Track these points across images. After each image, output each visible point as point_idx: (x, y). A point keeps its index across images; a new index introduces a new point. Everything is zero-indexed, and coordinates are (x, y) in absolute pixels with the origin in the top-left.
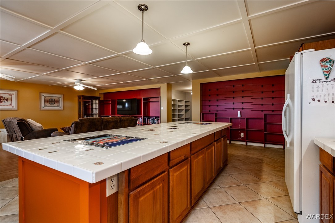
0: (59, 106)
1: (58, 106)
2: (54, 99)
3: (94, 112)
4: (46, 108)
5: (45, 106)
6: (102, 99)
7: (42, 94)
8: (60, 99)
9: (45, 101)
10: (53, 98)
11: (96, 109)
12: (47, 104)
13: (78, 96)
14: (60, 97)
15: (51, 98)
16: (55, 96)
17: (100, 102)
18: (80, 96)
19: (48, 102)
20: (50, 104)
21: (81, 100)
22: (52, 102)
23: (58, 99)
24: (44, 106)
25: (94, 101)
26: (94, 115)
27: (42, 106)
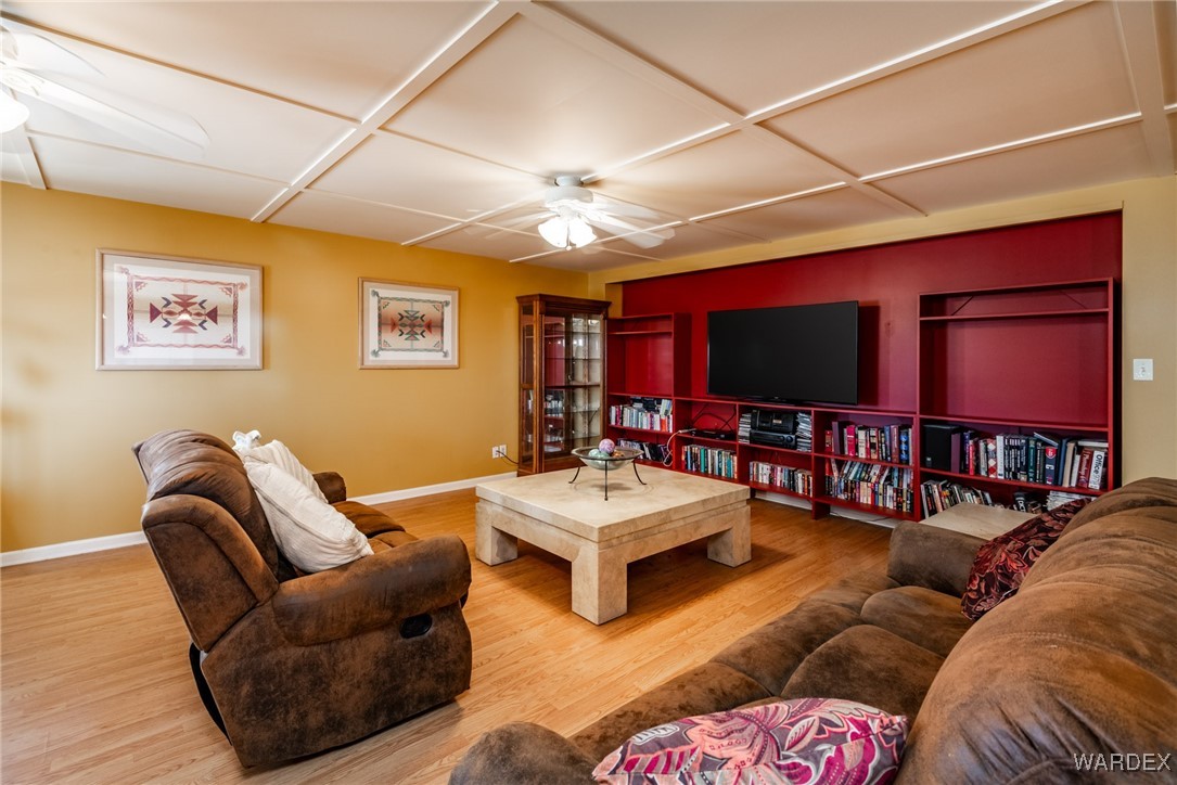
0: (441, 350)
1: (439, 347)
2: (419, 315)
3: (581, 378)
4: (388, 357)
5: (383, 345)
6: (616, 312)
7: (369, 287)
8: (448, 311)
9: (383, 323)
10: (417, 307)
11: (588, 361)
12: (392, 338)
13: (519, 299)
14: (447, 303)
15: (407, 306)
16: (422, 300)
17: (611, 326)
18: (530, 298)
19: (394, 325)
20: (405, 336)
21: (536, 320)
22: (413, 326)
23: (439, 314)
24: (380, 349)
25: (578, 324)
26: (580, 392)
27: (371, 349)
